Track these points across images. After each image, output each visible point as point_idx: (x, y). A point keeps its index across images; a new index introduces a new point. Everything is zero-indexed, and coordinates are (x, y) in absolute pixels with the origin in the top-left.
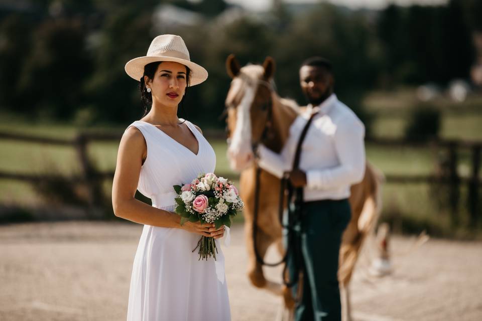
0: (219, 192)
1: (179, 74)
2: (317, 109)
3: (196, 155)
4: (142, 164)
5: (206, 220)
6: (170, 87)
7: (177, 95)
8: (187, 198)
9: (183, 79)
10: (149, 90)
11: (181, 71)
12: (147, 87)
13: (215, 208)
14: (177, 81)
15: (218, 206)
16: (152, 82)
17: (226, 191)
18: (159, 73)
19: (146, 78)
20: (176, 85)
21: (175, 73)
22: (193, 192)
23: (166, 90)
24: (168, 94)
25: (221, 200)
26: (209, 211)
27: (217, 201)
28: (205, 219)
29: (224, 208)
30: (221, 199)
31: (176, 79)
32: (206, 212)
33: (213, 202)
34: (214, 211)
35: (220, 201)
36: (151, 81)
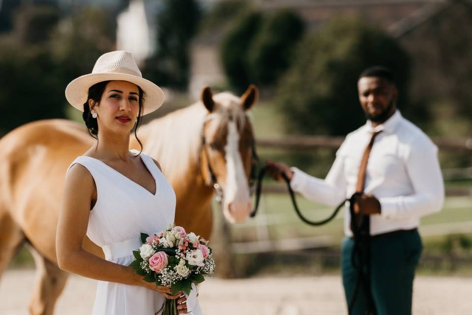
0: (182, 251)
1: (130, 95)
2: (379, 128)
3: (154, 195)
4: (92, 208)
5: (163, 282)
6: (121, 109)
7: (129, 120)
8: (145, 253)
9: (135, 101)
10: (94, 116)
11: (134, 92)
12: (92, 112)
13: (173, 270)
14: (129, 103)
15: (177, 267)
16: (99, 105)
17: (189, 251)
18: (107, 93)
19: (92, 102)
20: (127, 106)
21: (126, 92)
22: (154, 247)
23: (116, 112)
24: (117, 118)
25: (182, 262)
26: (166, 272)
27: (176, 262)
28: (161, 281)
29: (183, 271)
30: (181, 259)
31: (128, 100)
32: (161, 273)
33: (173, 262)
34: (172, 272)
35: (180, 262)
36: (97, 104)
